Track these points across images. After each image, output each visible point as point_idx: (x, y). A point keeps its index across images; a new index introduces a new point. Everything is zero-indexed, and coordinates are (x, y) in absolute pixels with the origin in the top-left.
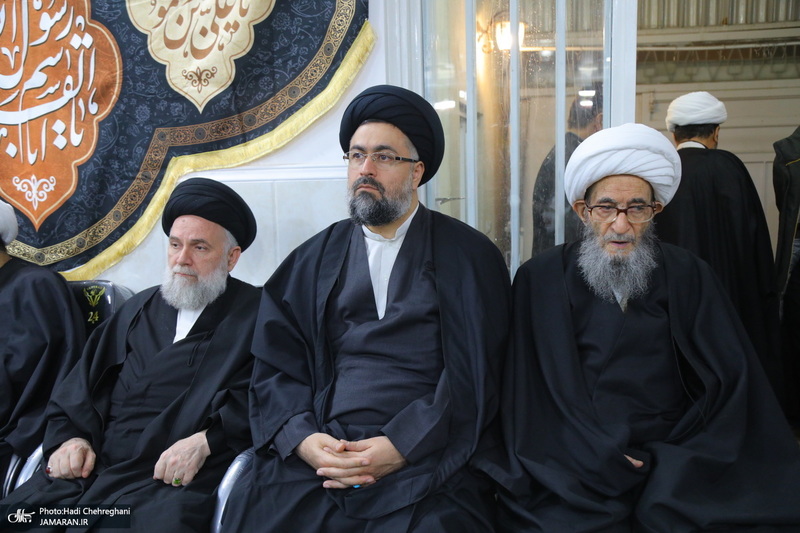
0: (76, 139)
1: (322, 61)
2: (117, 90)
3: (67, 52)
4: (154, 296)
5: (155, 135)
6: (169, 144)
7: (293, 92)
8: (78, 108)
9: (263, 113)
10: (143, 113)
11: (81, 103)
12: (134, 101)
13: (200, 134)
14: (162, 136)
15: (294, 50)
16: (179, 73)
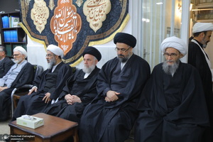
2: (80, 27)
5: (87, 37)
6: (89, 39)
7: (113, 29)
9: (107, 33)
11: (74, 30)
12: (83, 30)
13: (95, 37)
15: (114, 20)
16: (92, 24)
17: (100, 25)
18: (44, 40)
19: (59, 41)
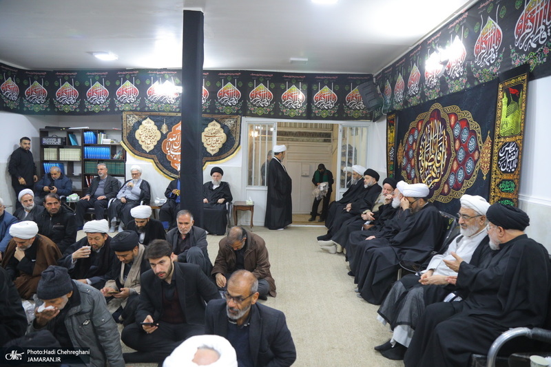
1: (233, 150)
4: (211, 182)
5: (203, 158)
7: (228, 154)
9: (222, 156)
13: (212, 159)
14: (205, 159)
16: (209, 149)
17: (217, 150)
18: (153, 159)
19: (173, 160)
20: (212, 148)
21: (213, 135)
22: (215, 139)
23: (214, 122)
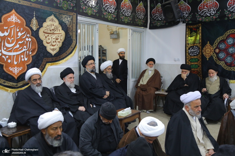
0: (26, 59)
1: (70, 49)
2: (36, 50)
3: (25, 41)
5: (44, 59)
6: (46, 61)
7: (66, 53)
8: (26, 53)
9: (62, 56)
10: (42, 55)
11: (28, 52)
12: (40, 52)
13: (53, 59)
14: (45, 59)
15: (66, 47)
16: (49, 48)
20: (52, 47)
21: (52, 32)
22: (54, 36)
23: (52, 17)
